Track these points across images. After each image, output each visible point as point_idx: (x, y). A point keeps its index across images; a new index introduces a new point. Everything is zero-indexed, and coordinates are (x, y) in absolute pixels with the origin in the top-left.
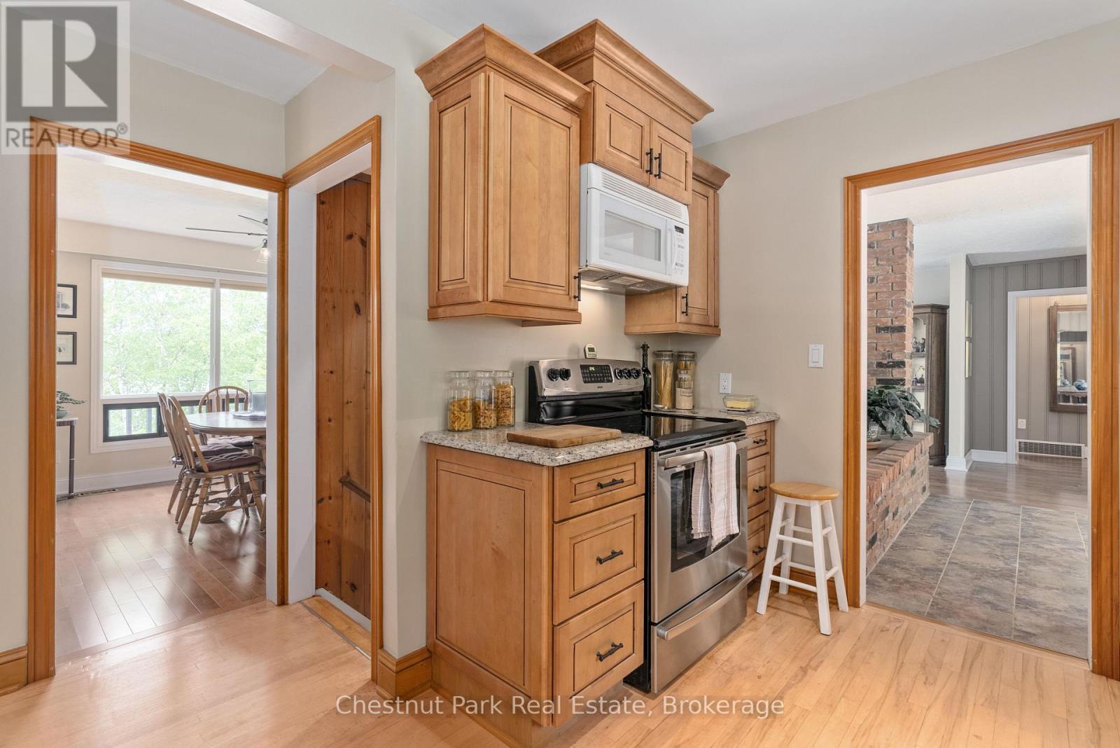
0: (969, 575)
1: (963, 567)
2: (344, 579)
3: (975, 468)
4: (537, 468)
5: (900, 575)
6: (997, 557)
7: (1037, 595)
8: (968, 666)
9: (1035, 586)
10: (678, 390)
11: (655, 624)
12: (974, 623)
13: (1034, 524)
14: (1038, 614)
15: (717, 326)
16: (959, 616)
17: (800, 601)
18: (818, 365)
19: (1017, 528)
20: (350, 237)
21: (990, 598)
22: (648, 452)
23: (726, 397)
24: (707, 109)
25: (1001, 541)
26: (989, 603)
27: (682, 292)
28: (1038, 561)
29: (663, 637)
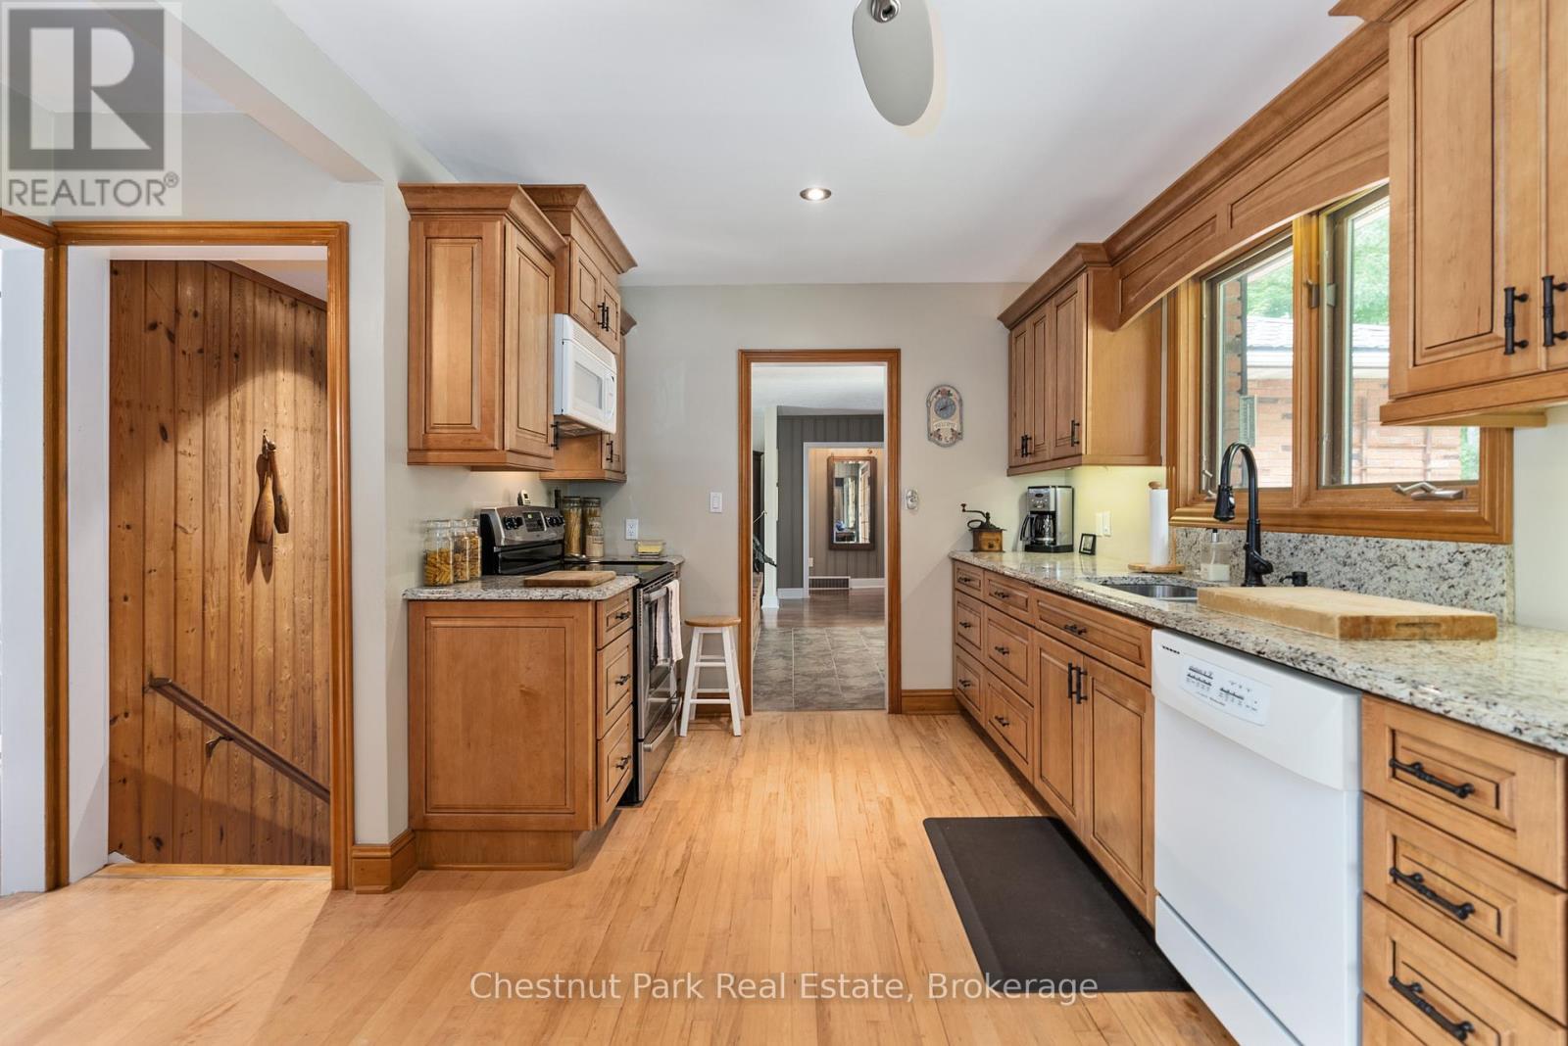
0: (810, 679)
1: (804, 675)
2: (146, 834)
3: (783, 603)
4: (582, 604)
5: (766, 689)
6: (821, 665)
7: (851, 682)
8: (829, 729)
9: (848, 677)
10: (588, 537)
11: (642, 740)
12: (823, 706)
13: (836, 639)
14: (855, 693)
15: (624, 472)
16: (812, 704)
17: (708, 721)
18: (717, 511)
19: (827, 643)
20: (154, 327)
21: (826, 690)
22: (635, 589)
23: (636, 543)
24: (633, 264)
25: (821, 654)
26: (827, 693)
27: (606, 439)
28: (845, 662)
29: (649, 750)
